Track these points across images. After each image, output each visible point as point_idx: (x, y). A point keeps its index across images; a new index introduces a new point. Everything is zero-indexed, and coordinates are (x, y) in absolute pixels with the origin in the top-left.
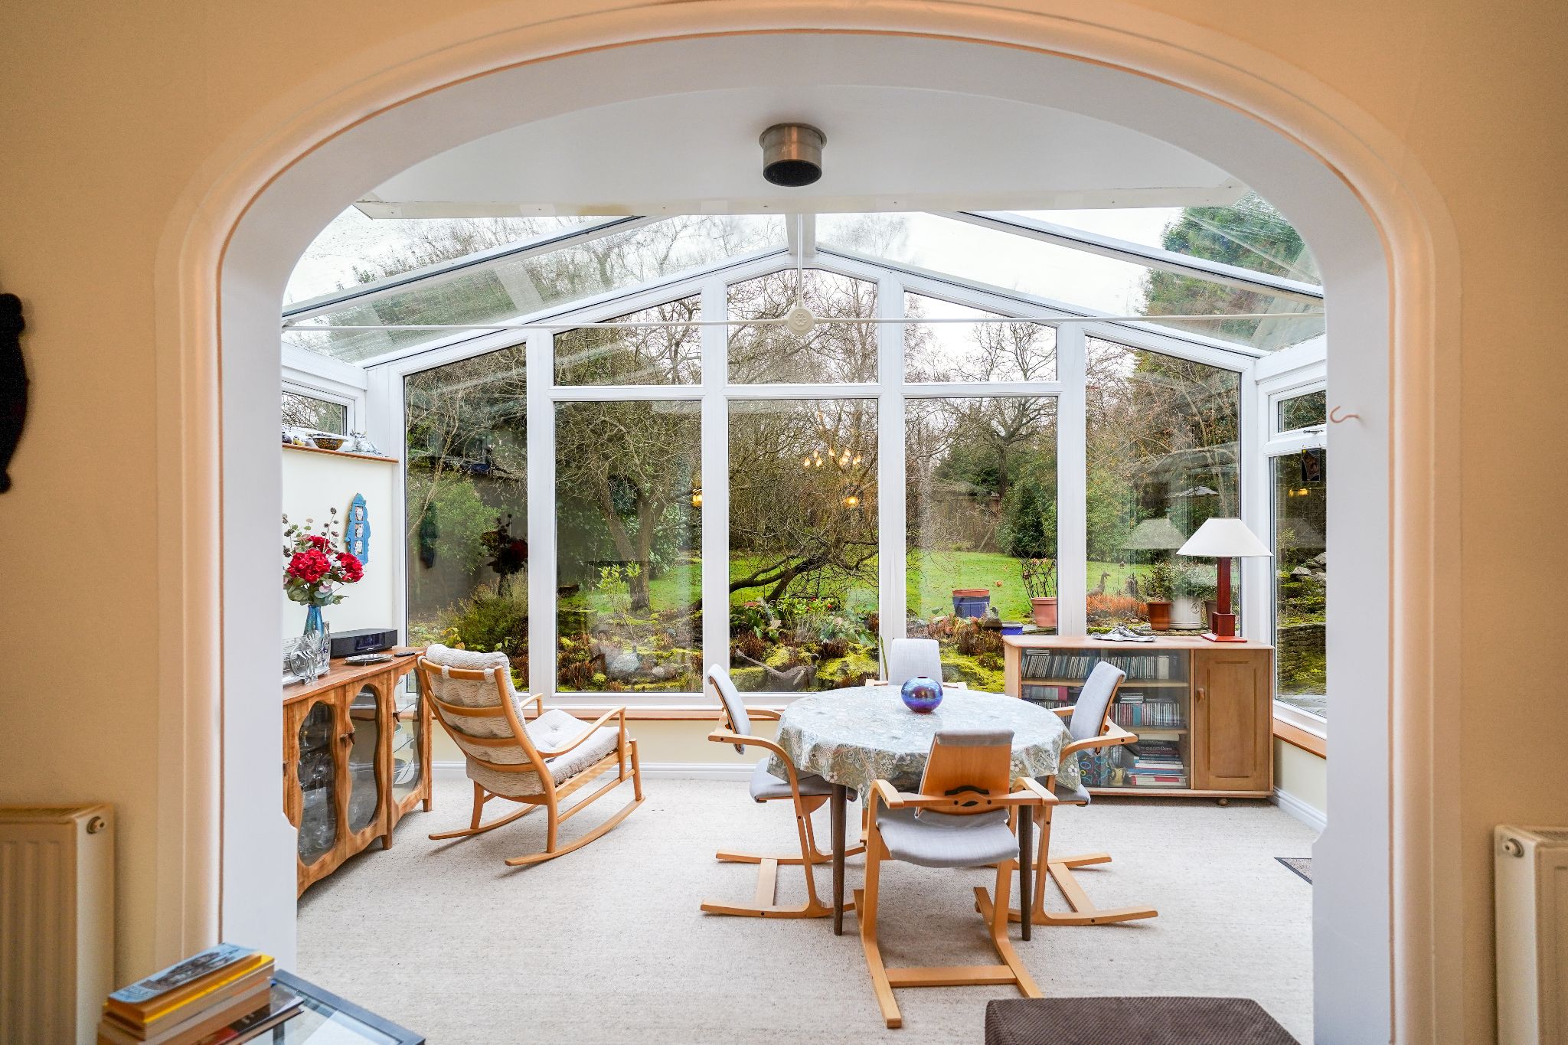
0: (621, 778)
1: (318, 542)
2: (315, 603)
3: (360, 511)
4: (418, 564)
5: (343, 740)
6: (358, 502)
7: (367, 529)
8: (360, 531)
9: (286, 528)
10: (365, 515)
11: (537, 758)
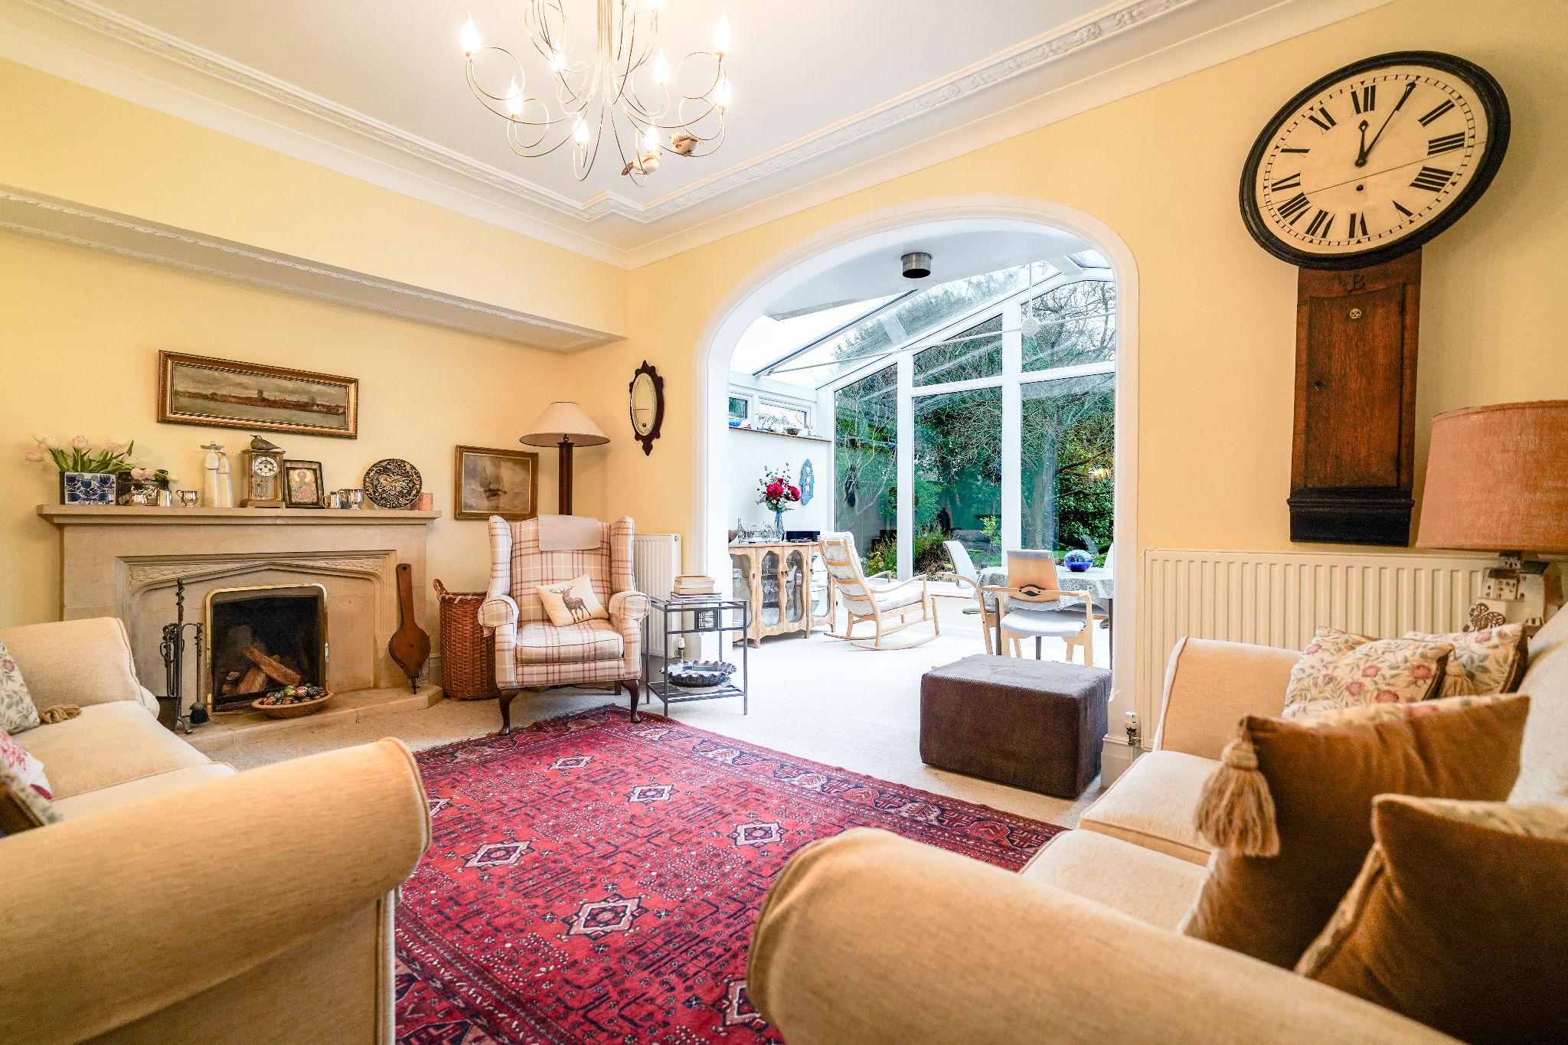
0: (925, 619)
1: (781, 481)
2: (777, 509)
3: (808, 469)
4: (845, 504)
5: (782, 573)
6: (807, 464)
7: (812, 479)
8: (808, 479)
9: (767, 472)
10: (812, 471)
11: (869, 592)
